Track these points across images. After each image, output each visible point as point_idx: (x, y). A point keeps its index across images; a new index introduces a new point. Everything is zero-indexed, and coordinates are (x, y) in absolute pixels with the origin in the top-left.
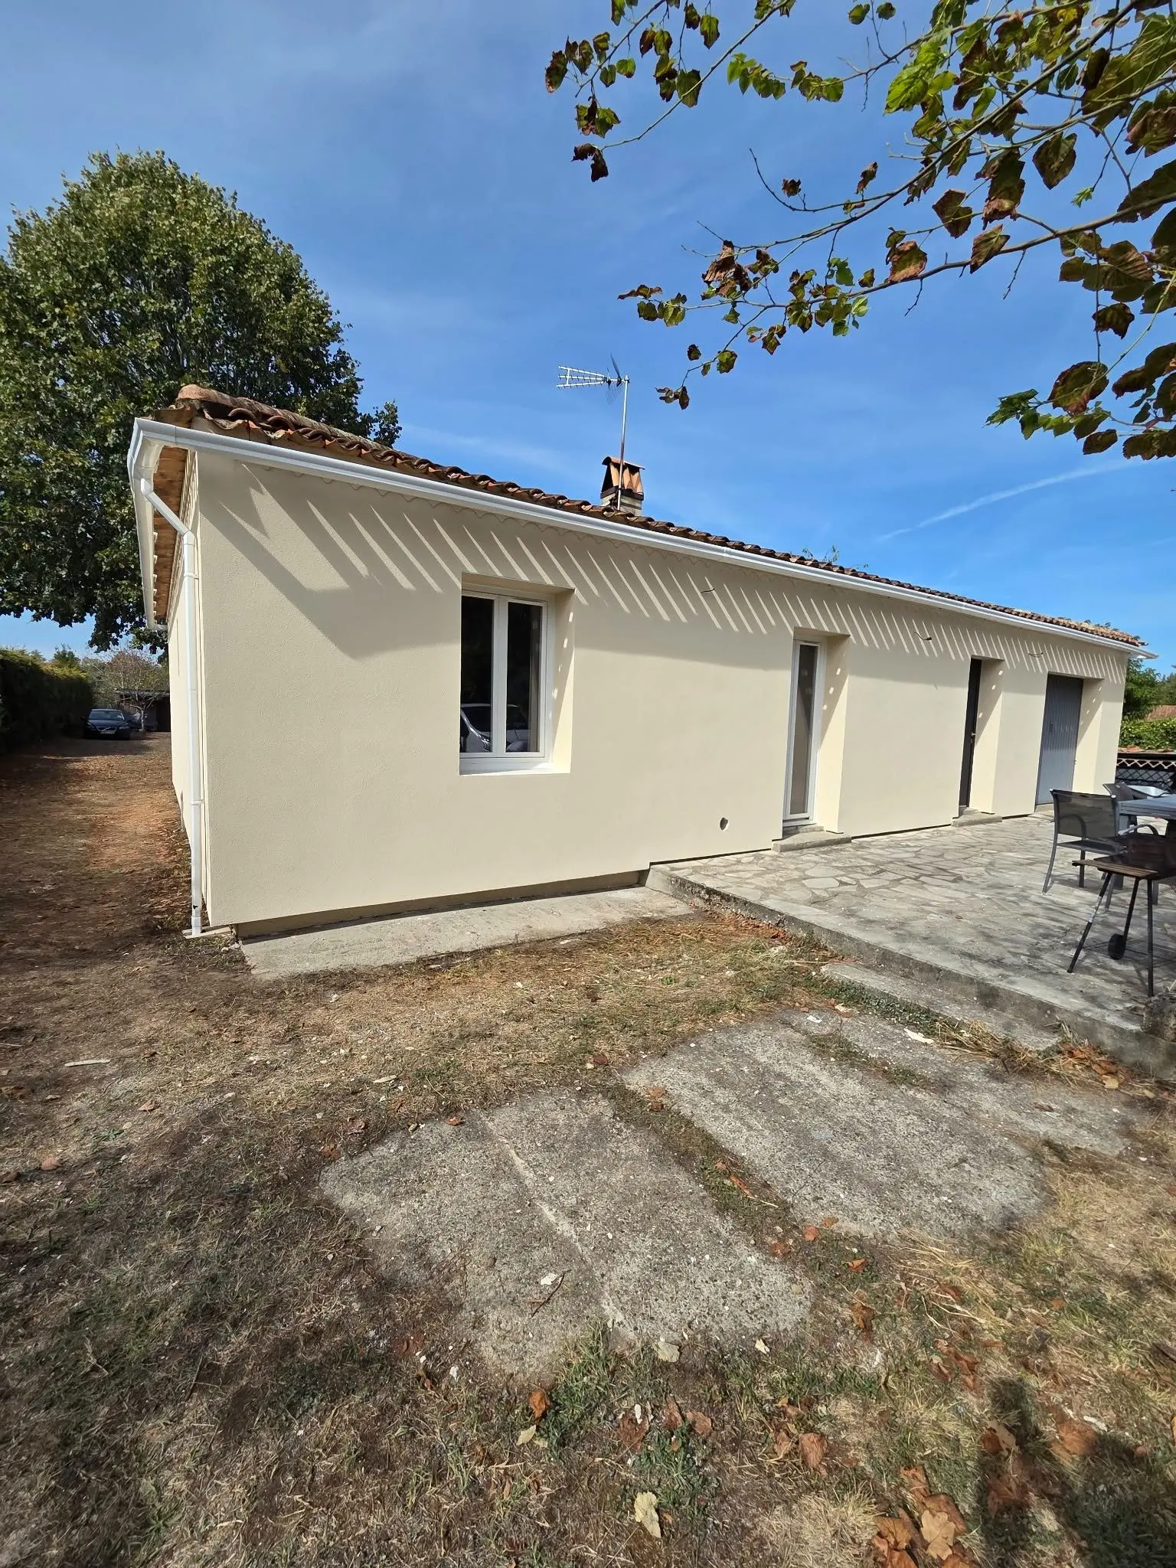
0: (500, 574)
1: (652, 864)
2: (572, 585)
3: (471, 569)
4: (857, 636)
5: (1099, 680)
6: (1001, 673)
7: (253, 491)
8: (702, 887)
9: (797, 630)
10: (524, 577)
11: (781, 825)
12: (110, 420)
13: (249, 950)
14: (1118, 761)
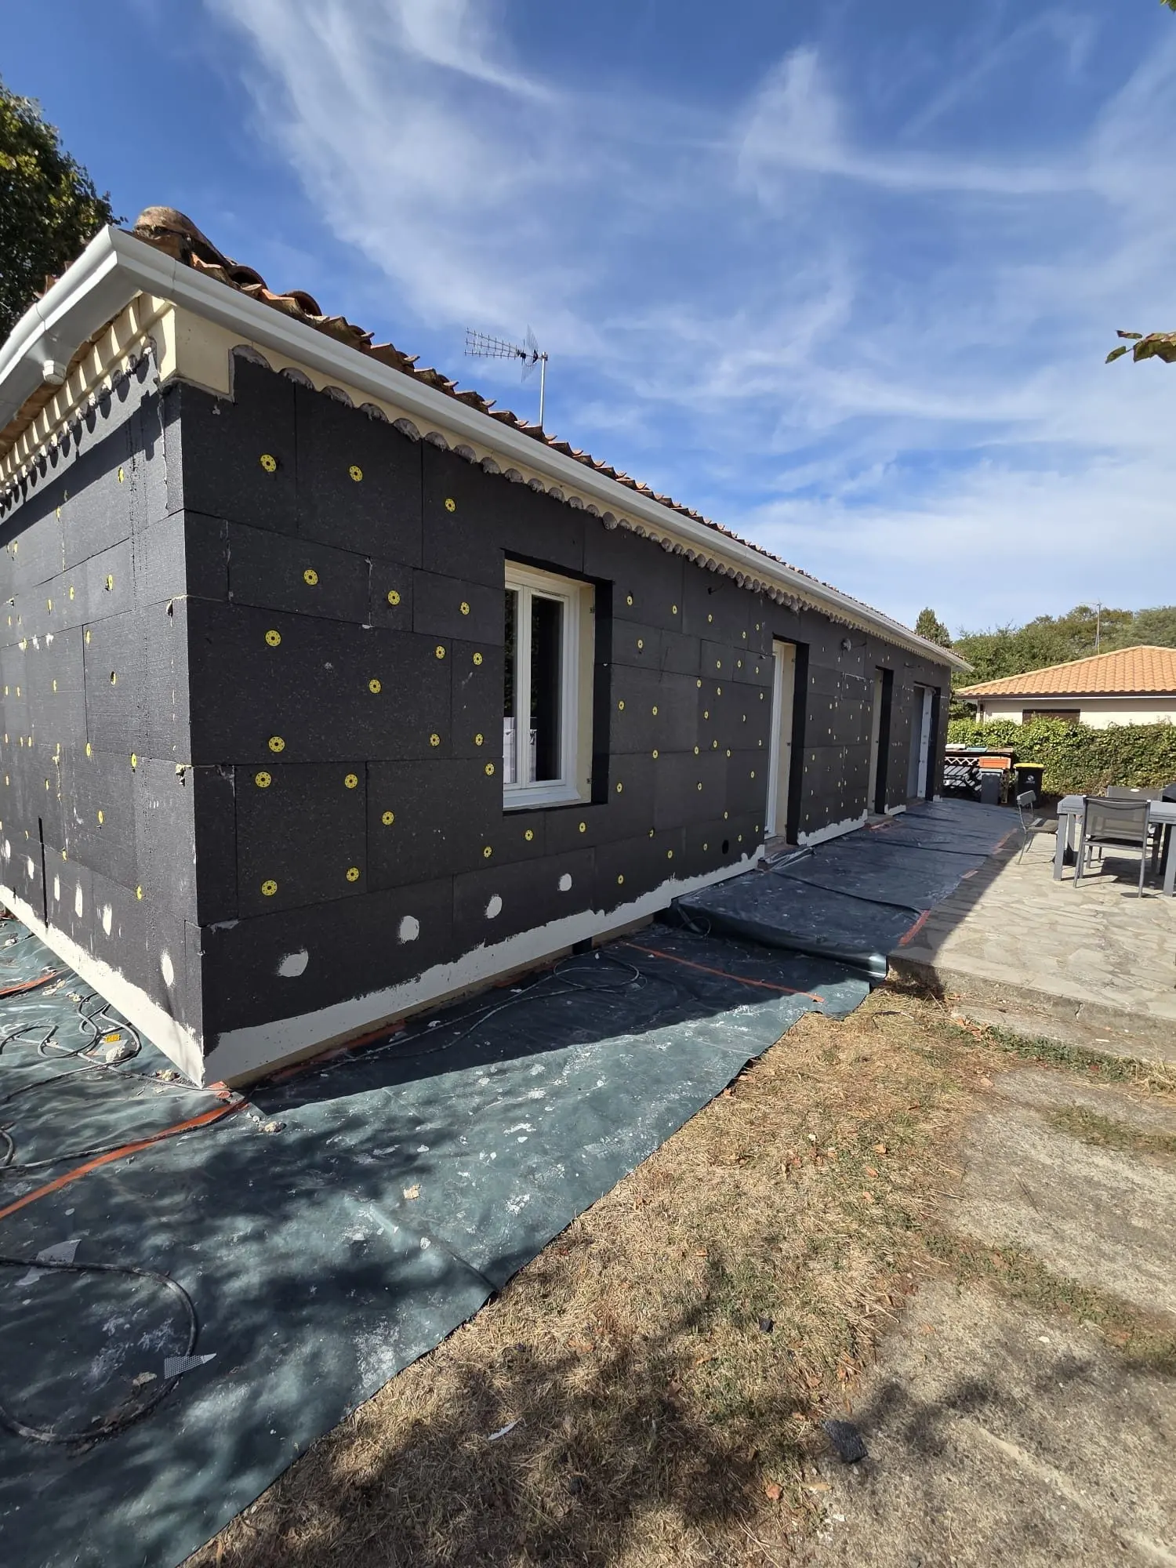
1: (673, 900)
2: (611, 578)
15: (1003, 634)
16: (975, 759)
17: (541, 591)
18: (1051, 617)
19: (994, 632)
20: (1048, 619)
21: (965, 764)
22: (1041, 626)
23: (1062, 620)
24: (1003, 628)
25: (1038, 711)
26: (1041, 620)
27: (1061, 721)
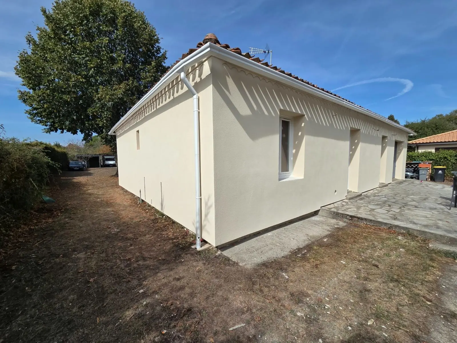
0: (288, 110)
1: (321, 207)
2: (305, 114)
3: (282, 108)
4: (362, 130)
5: (403, 142)
6: (386, 140)
7: (227, 77)
8: (348, 215)
9: (351, 128)
10: (294, 111)
11: (347, 192)
12: (92, 65)
13: (227, 253)
14: (406, 166)
15: (423, 122)
16: (416, 165)
17: (284, 119)
18: (443, 115)
19: (419, 121)
20: (441, 115)
21: (412, 167)
22: (438, 118)
23: (447, 116)
24: (423, 119)
25: (442, 148)
26: (439, 116)
27: (453, 151)
